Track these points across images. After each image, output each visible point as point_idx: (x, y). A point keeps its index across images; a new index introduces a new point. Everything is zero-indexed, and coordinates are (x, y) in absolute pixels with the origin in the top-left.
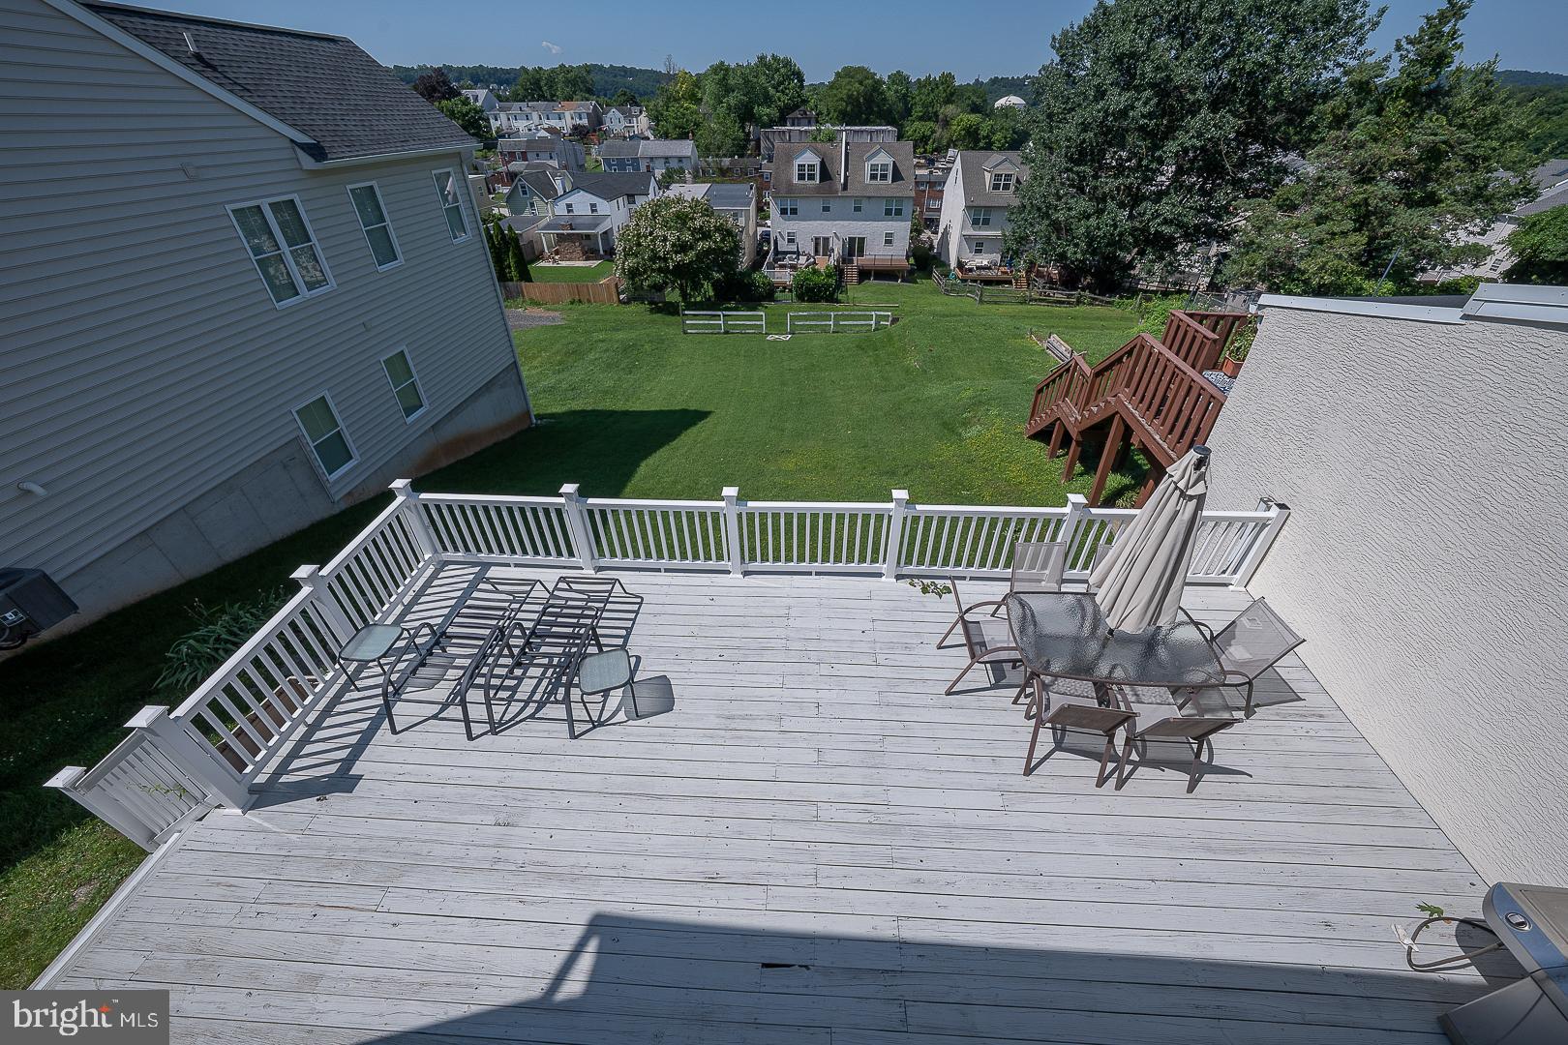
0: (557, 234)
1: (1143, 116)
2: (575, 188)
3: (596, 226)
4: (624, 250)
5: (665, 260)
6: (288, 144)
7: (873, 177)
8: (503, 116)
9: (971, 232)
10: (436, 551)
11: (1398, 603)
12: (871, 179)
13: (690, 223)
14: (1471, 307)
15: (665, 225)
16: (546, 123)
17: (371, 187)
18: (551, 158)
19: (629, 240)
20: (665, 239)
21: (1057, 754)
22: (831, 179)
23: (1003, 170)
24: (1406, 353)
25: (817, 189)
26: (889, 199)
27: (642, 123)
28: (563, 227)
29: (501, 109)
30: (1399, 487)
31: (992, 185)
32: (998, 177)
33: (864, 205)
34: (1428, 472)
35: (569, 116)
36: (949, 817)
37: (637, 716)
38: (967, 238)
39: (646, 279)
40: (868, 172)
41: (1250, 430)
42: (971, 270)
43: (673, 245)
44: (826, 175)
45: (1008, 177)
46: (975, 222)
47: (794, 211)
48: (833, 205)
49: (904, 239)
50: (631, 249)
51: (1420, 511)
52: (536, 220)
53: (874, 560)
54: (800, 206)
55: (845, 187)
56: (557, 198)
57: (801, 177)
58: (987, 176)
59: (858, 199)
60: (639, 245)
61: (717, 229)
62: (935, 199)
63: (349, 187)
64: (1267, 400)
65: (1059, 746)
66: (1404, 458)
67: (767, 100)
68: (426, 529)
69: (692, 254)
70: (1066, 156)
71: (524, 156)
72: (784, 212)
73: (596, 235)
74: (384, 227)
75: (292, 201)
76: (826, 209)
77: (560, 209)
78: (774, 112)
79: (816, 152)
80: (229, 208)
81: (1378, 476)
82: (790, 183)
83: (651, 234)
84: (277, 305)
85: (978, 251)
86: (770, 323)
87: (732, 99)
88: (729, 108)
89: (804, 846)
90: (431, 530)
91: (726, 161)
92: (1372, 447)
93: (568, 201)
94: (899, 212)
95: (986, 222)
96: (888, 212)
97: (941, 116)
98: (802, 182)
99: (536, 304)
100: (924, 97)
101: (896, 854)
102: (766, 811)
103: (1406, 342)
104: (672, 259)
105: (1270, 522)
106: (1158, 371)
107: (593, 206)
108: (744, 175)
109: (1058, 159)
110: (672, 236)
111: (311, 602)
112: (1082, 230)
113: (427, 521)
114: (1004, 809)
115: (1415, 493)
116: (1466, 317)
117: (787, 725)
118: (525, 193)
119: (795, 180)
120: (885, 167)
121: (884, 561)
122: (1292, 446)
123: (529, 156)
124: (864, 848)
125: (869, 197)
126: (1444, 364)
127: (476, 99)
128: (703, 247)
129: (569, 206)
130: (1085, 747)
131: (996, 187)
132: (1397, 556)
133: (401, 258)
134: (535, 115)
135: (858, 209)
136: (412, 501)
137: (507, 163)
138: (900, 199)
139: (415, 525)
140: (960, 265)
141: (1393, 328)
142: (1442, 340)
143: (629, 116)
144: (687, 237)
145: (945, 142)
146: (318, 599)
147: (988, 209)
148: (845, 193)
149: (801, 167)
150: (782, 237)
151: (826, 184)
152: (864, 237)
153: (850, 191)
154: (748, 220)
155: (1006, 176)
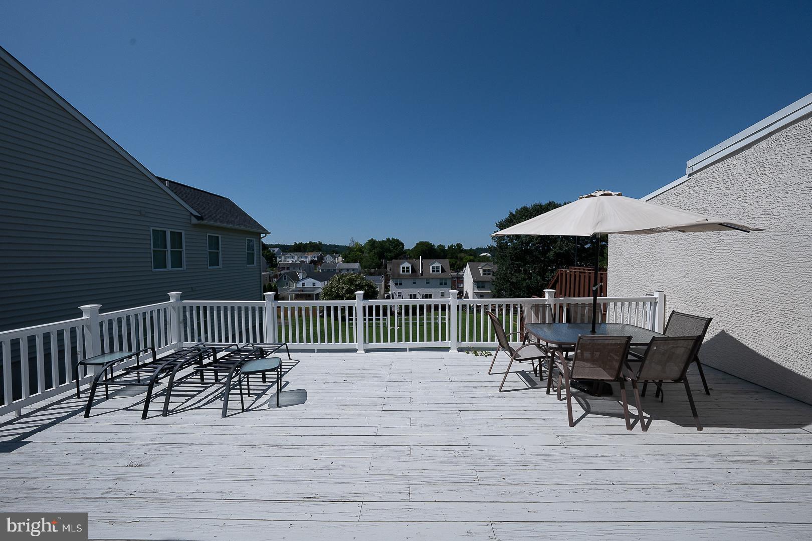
2: (308, 277)
3: (313, 291)
4: (324, 293)
6: (189, 214)
8: (283, 257)
9: (477, 291)
10: (180, 341)
11: (751, 303)
12: (433, 272)
14: (689, 171)
15: (344, 283)
16: (300, 259)
17: (218, 237)
18: (299, 269)
19: (327, 290)
20: (343, 288)
21: (588, 415)
22: (416, 272)
23: (487, 268)
24: (675, 201)
25: (410, 275)
26: (441, 279)
27: (340, 258)
28: (299, 291)
29: (283, 255)
30: (710, 250)
31: (483, 273)
32: (485, 270)
33: (431, 281)
34: (718, 236)
35: (309, 258)
36: (521, 451)
37: (278, 405)
38: (476, 294)
40: (431, 269)
41: (625, 270)
43: (346, 291)
44: (414, 270)
45: (489, 270)
46: (479, 287)
47: (401, 284)
48: (417, 281)
49: (449, 294)
50: (327, 293)
51: (728, 254)
52: (288, 289)
53: (444, 339)
54: (403, 282)
55: (422, 274)
56: (298, 280)
57: (403, 271)
58: (481, 270)
59: (427, 279)
60: (331, 291)
61: (366, 285)
62: (460, 284)
63: (208, 234)
64: (626, 253)
65: (588, 411)
66: (703, 237)
67: (390, 251)
68: (179, 323)
70: (510, 259)
71: (288, 269)
72: (396, 284)
73: (313, 295)
74: (218, 252)
75: (181, 233)
76: (414, 283)
77: (300, 285)
78: (392, 254)
79: (410, 263)
80: (152, 228)
81: (696, 252)
82: (399, 274)
83: (337, 286)
84: (153, 270)
87: (376, 251)
88: (375, 253)
89: (400, 473)
90: (182, 326)
91: (373, 270)
92: (685, 242)
93: (303, 282)
94: (445, 284)
95: (483, 287)
96: (441, 284)
97: (459, 257)
98: (404, 273)
100: (451, 251)
101: (479, 475)
102: (368, 452)
103: (672, 198)
105: (657, 300)
106: (573, 278)
107: (314, 284)
108: (380, 274)
109: (509, 262)
110: (346, 287)
111: (83, 326)
112: (524, 285)
113: (182, 318)
114: (561, 445)
115: (719, 248)
116: (690, 175)
117: (387, 407)
118: (285, 279)
119: (401, 272)
120: (438, 267)
121: (449, 340)
122: (648, 265)
123: (290, 268)
124: (452, 472)
125: (432, 278)
126: (693, 195)
127: (274, 251)
129: (303, 284)
130: (607, 411)
131: (485, 274)
132: (732, 281)
133: (221, 266)
134: (296, 257)
135: (428, 283)
136: (178, 304)
137: (280, 271)
138: (446, 279)
139: (173, 318)
141: (663, 197)
142: (687, 188)
143: (334, 257)
144: (353, 288)
145: (461, 266)
146: (89, 327)
147: (483, 282)
148: (422, 277)
149: (403, 268)
150: (395, 294)
151: (414, 274)
152: (431, 294)
153: (424, 276)
154: (380, 289)
155: (488, 270)
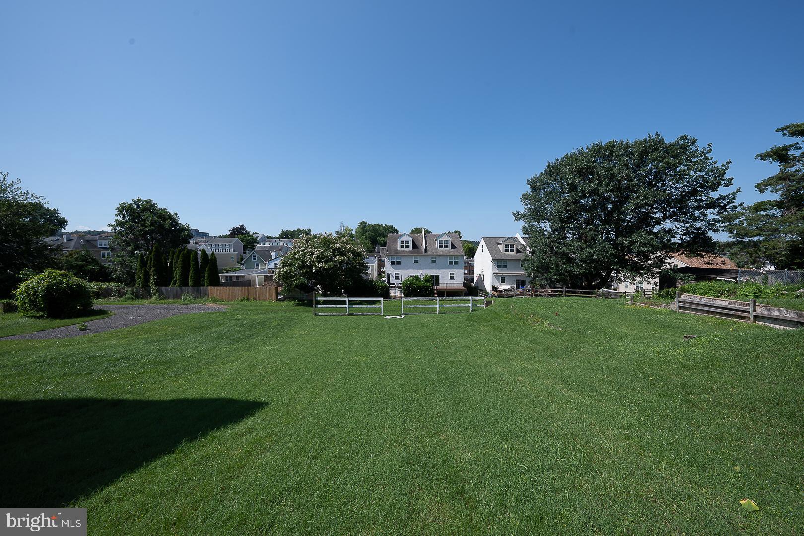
0: (264, 276)
1: (607, 191)
2: (282, 256)
5: (310, 267)
7: (441, 246)
9: (497, 272)
12: (440, 247)
13: (332, 245)
22: (418, 248)
23: (509, 243)
25: (411, 252)
26: (450, 257)
31: (504, 250)
32: (507, 246)
33: (437, 259)
38: (496, 276)
39: (296, 280)
40: (437, 243)
42: (501, 291)
44: (415, 246)
45: (512, 246)
46: (499, 267)
47: (398, 263)
48: (420, 260)
49: (460, 276)
52: (258, 270)
54: (402, 260)
55: (426, 250)
57: (402, 247)
58: (501, 245)
59: (434, 256)
69: (330, 264)
72: (393, 263)
76: (416, 261)
79: (410, 236)
82: (396, 250)
85: (503, 282)
86: (387, 310)
87: (368, 235)
88: (366, 238)
93: (276, 262)
94: (456, 263)
95: (505, 267)
96: (451, 263)
98: (402, 249)
99: (215, 301)
104: (315, 266)
118: (254, 259)
119: (399, 248)
125: (440, 255)
127: (257, 237)
128: (339, 259)
129: (276, 264)
131: (507, 250)
135: (434, 261)
138: (456, 256)
140: (494, 289)
147: (505, 260)
148: (426, 253)
149: (402, 242)
150: (392, 275)
151: (416, 250)
152: (438, 276)
153: (429, 253)
154: (373, 271)
155: (510, 245)
